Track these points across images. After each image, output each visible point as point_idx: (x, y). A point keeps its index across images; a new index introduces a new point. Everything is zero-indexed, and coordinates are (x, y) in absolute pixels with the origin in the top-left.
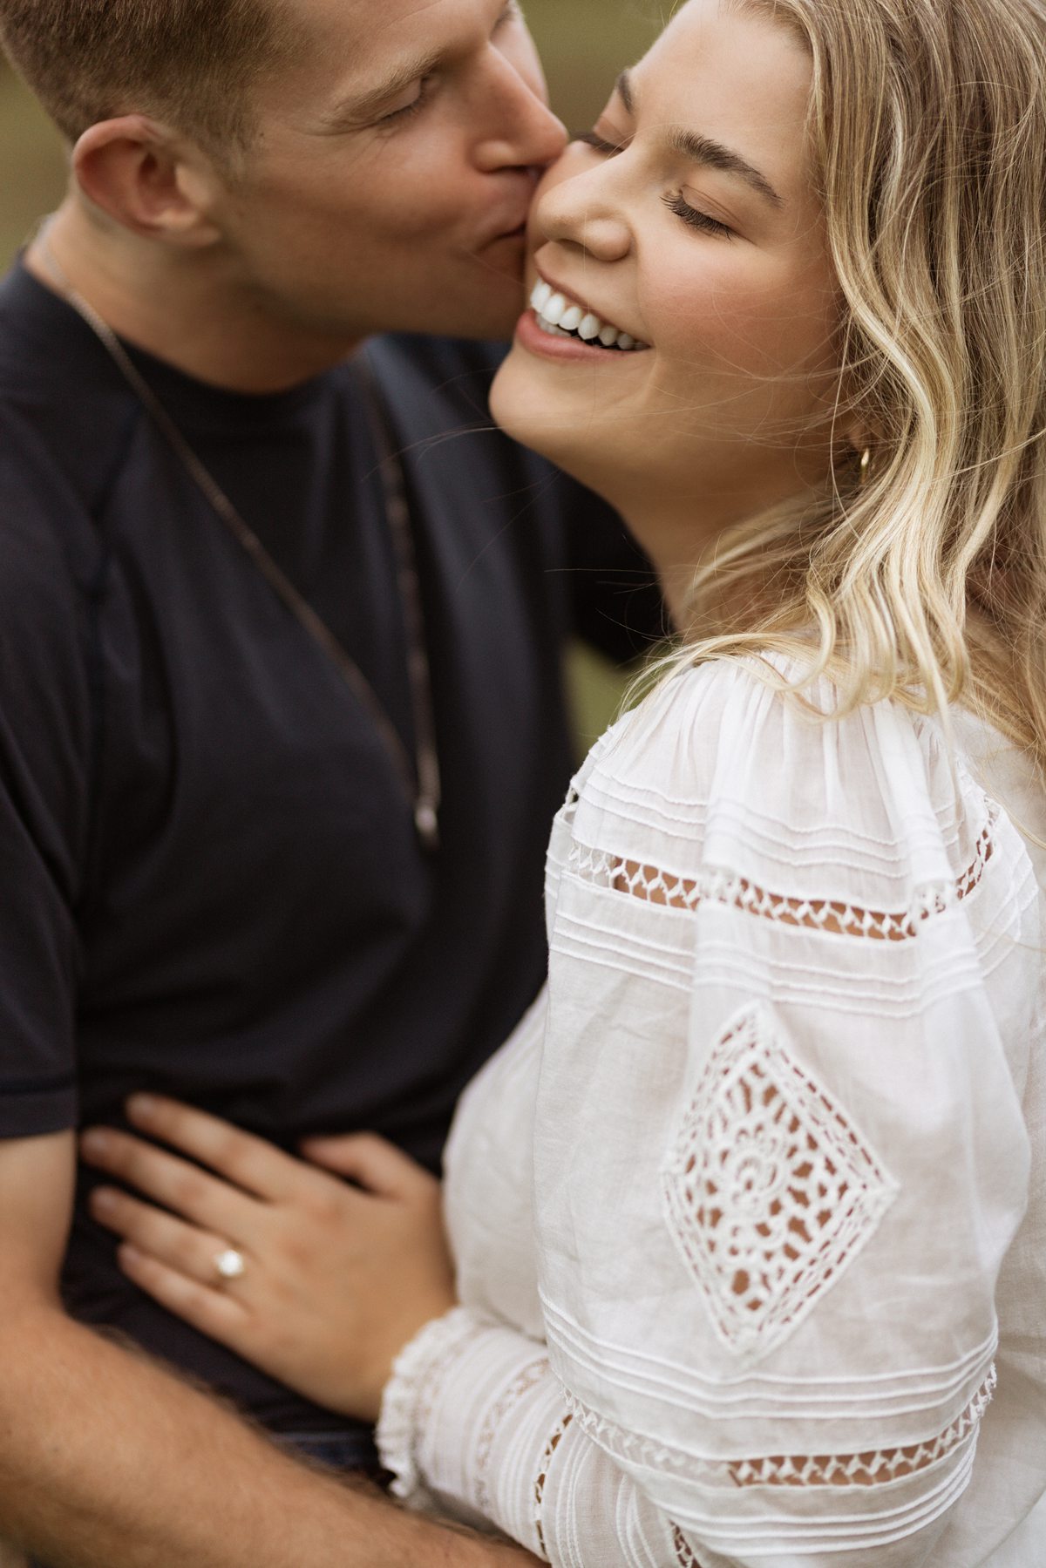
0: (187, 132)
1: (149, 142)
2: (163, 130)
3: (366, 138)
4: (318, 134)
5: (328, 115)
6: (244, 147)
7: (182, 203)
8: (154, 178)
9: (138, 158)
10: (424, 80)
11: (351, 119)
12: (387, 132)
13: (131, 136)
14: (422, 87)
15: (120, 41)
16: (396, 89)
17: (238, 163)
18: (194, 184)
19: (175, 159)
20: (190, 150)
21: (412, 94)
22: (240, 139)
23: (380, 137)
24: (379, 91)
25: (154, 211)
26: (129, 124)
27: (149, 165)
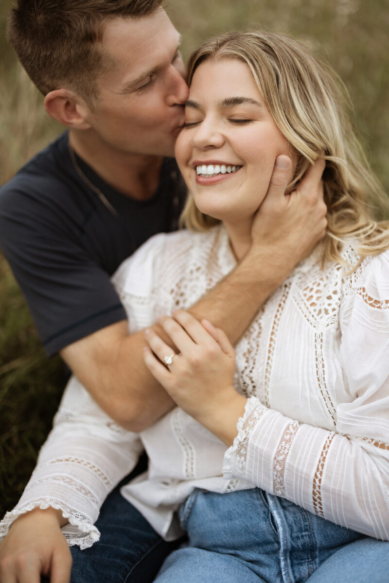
0: (79, 94)
1: (67, 97)
2: (71, 93)
3: (133, 95)
4: (118, 94)
5: (121, 88)
6: (96, 98)
7: (79, 116)
8: (70, 108)
9: (64, 102)
10: (151, 76)
11: (129, 89)
12: (140, 93)
13: (62, 95)
14: (151, 78)
15: (56, 65)
16: (142, 79)
17: (95, 103)
18: (82, 110)
19: (76, 102)
20: (80, 99)
21: (147, 80)
22: (95, 96)
23: (138, 95)
24: (137, 80)
25: (70, 118)
26: (61, 92)
27: (68, 104)
